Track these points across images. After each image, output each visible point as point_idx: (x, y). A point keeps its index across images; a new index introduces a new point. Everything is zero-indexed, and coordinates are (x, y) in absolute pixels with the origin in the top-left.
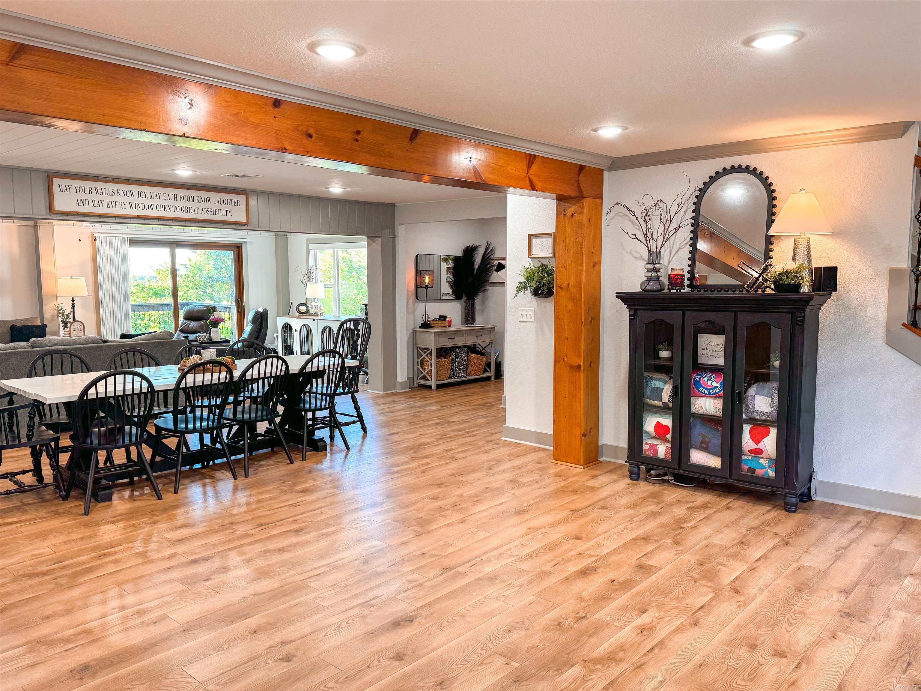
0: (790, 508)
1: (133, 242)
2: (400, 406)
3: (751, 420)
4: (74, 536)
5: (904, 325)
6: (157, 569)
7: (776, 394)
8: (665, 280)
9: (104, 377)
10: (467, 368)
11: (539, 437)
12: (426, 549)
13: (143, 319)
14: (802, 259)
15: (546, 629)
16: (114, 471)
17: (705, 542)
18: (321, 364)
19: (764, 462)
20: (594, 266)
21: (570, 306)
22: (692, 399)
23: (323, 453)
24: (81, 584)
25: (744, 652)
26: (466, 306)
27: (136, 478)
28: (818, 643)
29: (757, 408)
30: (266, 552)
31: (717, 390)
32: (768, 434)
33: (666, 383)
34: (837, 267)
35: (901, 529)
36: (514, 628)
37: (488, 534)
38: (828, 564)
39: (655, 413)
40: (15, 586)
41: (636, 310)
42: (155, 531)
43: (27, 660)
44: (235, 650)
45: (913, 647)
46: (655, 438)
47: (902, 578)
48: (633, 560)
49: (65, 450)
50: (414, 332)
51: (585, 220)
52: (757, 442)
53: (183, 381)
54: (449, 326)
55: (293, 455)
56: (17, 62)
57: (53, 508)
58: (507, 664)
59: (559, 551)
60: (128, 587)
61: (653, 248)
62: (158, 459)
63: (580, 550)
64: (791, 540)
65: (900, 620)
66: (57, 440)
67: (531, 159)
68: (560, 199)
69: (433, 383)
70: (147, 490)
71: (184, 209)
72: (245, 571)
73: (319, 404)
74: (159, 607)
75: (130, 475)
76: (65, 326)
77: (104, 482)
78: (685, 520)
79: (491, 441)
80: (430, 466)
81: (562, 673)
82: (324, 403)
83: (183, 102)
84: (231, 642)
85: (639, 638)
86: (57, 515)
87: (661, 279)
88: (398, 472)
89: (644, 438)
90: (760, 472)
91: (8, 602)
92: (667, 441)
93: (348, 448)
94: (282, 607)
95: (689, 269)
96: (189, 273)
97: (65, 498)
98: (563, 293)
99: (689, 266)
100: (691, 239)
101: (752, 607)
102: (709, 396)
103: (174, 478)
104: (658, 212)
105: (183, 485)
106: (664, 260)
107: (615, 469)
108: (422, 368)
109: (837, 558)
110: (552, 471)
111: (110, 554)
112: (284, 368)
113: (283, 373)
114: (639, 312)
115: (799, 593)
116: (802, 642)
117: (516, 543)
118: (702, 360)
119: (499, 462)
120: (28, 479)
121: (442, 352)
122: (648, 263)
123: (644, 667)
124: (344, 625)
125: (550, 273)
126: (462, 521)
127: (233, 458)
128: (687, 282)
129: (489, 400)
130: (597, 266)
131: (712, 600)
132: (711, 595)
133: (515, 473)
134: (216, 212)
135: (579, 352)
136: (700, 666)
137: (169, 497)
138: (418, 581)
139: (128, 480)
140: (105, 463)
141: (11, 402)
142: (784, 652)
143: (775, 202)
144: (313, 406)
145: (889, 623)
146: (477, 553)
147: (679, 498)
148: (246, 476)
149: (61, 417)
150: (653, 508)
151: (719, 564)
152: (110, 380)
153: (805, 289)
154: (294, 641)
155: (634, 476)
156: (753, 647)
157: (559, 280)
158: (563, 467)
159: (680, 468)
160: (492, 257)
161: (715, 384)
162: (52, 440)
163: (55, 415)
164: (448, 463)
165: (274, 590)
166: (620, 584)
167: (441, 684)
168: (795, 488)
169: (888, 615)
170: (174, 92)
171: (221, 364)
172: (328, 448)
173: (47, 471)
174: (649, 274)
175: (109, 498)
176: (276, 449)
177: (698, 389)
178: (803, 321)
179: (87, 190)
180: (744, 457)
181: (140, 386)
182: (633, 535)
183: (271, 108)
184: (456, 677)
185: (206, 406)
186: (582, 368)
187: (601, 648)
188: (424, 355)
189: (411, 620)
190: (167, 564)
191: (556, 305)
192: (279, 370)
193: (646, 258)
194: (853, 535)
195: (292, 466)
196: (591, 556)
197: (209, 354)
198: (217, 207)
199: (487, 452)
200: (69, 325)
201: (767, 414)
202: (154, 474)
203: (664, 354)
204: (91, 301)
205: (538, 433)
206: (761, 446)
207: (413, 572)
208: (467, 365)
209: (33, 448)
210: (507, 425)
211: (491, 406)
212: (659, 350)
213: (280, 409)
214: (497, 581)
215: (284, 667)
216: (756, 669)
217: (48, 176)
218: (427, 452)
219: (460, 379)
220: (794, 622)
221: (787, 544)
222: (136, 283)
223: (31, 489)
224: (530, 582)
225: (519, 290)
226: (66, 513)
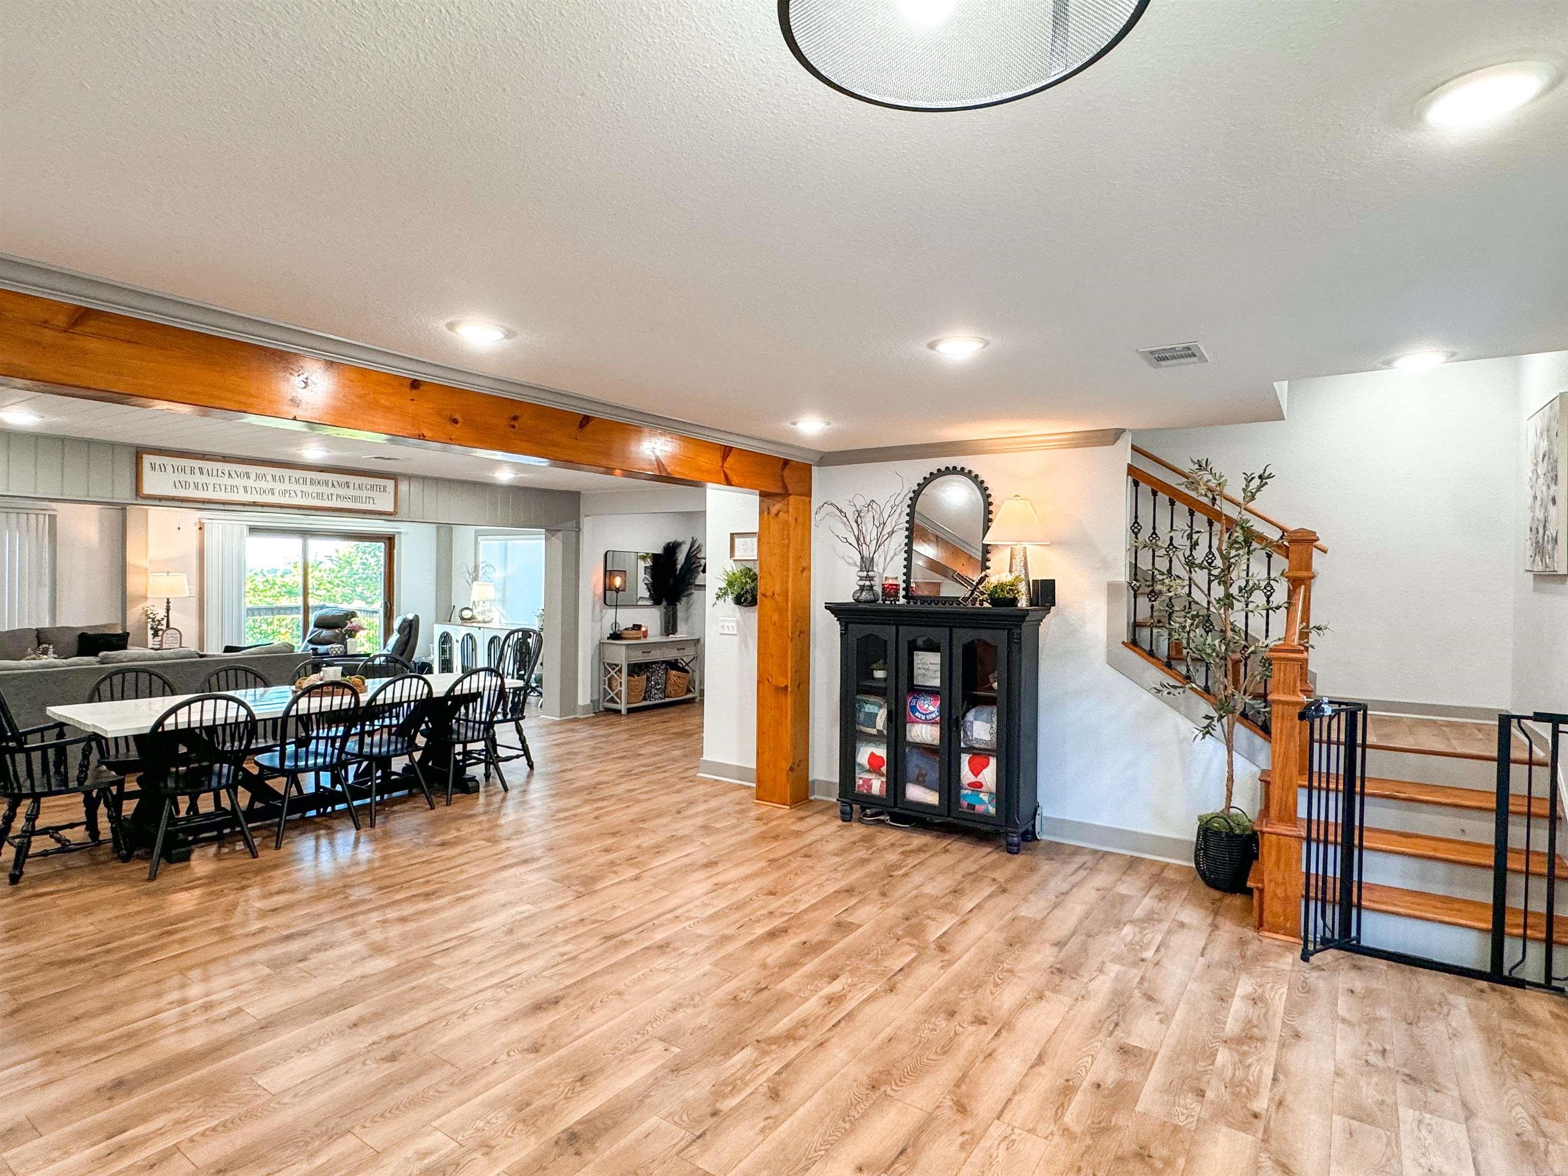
0: (1012, 850)
1: (253, 530)
2: (578, 736)
3: (970, 749)
4: (132, 909)
5: (1123, 643)
6: (237, 949)
7: (995, 719)
8: (878, 589)
9: (188, 703)
10: (665, 687)
11: (741, 772)
12: (587, 913)
13: (271, 623)
14: (1019, 570)
15: (720, 1005)
16: (197, 821)
17: (915, 892)
18: (474, 686)
19: (985, 797)
20: (802, 571)
21: (776, 617)
22: (908, 726)
23: (474, 795)
24: (130, 971)
25: (941, 1022)
26: (666, 614)
27: (227, 831)
28: (1023, 1005)
29: (975, 735)
30: (385, 922)
31: (934, 715)
32: (986, 765)
33: (880, 707)
34: (1054, 581)
35: (1127, 870)
36: (680, 1005)
37: (666, 893)
38: (1046, 913)
39: (869, 742)
40: (39, 978)
41: (847, 623)
42: (243, 899)
43: (40, 1078)
44: (327, 1049)
45: (1123, 1005)
46: (869, 771)
47: (1121, 925)
48: (832, 918)
49: (131, 795)
50: (601, 644)
51: (791, 520)
52: (976, 775)
53: (295, 707)
54: (645, 637)
55: (434, 799)
56: (79, 329)
57: (107, 873)
58: (666, 1050)
59: (747, 911)
60: (195, 974)
61: (866, 553)
62: (258, 805)
63: (772, 907)
64: (1008, 887)
65: (1113, 975)
66: (120, 784)
67: (727, 451)
68: (763, 495)
69: (623, 707)
70: (240, 846)
71: (315, 495)
72: (357, 946)
73: (470, 734)
74: (233, 998)
75: (219, 827)
76: (155, 635)
77: (181, 836)
78: (897, 867)
79: (685, 778)
80: (604, 811)
81: (730, 1058)
82: (476, 733)
83: (296, 381)
84: (320, 1040)
85: (825, 1011)
86: (111, 881)
87: (874, 588)
88: (565, 818)
89: (857, 771)
90: (980, 808)
91: (24, 1001)
92: (882, 775)
93: (506, 789)
94: (394, 992)
95: (905, 578)
96: (335, 567)
97: (125, 859)
98: (768, 603)
99: (904, 574)
100: (906, 545)
101: (956, 967)
102: (926, 722)
103: (276, 829)
104: (870, 514)
105: (288, 837)
106: (878, 568)
107: (826, 808)
108: (610, 687)
109: (1056, 906)
110: (753, 814)
111: (176, 931)
112: (426, 690)
113: (424, 697)
114: (850, 625)
115: (1010, 948)
116: (1006, 1006)
117: (697, 903)
118: (918, 681)
119: (691, 803)
120: (78, 835)
121: (635, 669)
122: (861, 570)
123: (826, 1044)
124: (472, 1011)
125: (754, 578)
126: (637, 878)
127: (356, 803)
128: (902, 593)
129: (688, 728)
130: (806, 571)
131: (913, 960)
132: (913, 955)
133: (708, 817)
134: (356, 499)
135: (786, 671)
136: (890, 1040)
137: (267, 855)
138: (570, 953)
139: (215, 833)
140: (188, 812)
141: (61, 735)
142: (984, 1018)
143: (991, 508)
144: (462, 737)
145: (1102, 978)
146: (648, 916)
147: (892, 841)
148: (372, 826)
149: (131, 753)
150: (862, 854)
151: (928, 917)
152: (196, 706)
153: (1023, 603)
154: (405, 1034)
155: (846, 817)
156: (952, 1014)
157: (763, 587)
158: (767, 808)
159: (895, 806)
160: (698, 555)
161: (931, 708)
162: (113, 783)
163: (122, 750)
164: (628, 806)
165: (388, 970)
166: (812, 946)
167: (582, 1079)
168: (1016, 826)
169: (1101, 971)
170: (285, 369)
171: (345, 686)
172: (481, 789)
173: (104, 825)
174: (862, 583)
175: (186, 857)
176: (414, 791)
177: (914, 714)
178: (1020, 639)
179: (188, 470)
180: (964, 792)
181: (235, 713)
182: (837, 886)
183: (408, 390)
184: (602, 1070)
185: (322, 738)
186: (789, 690)
187: (780, 1025)
188: (613, 673)
189: (556, 1002)
190: (252, 942)
191: (759, 616)
192: (419, 692)
193: (859, 564)
194: (1076, 878)
195: (432, 812)
196: (784, 914)
197: (332, 673)
198: (358, 493)
199: (678, 791)
200: (160, 633)
201: (986, 742)
202: (250, 826)
203: (879, 674)
204: (193, 604)
205: (741, 767)
206: (980, 778)
207: (566, 942)
208: (666, 683)
209: (88, 794)
210: (705, 758)
211: (690, 735)
212: (873, 670)
213: (421, 741)
214: (668, 950)
215: (388, 1069)
216: (951, 1040)
217: (137, 452)
218: (606, 792)
219: (657, 702)
220: (999, 982)
221: (1004, 891)
222: (264, 579)
223: (80, 847)
224: (708, 949)
225: (718, 597)
226: (122, 879)
